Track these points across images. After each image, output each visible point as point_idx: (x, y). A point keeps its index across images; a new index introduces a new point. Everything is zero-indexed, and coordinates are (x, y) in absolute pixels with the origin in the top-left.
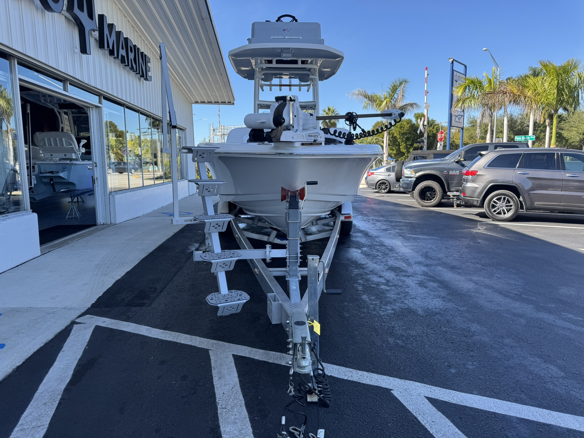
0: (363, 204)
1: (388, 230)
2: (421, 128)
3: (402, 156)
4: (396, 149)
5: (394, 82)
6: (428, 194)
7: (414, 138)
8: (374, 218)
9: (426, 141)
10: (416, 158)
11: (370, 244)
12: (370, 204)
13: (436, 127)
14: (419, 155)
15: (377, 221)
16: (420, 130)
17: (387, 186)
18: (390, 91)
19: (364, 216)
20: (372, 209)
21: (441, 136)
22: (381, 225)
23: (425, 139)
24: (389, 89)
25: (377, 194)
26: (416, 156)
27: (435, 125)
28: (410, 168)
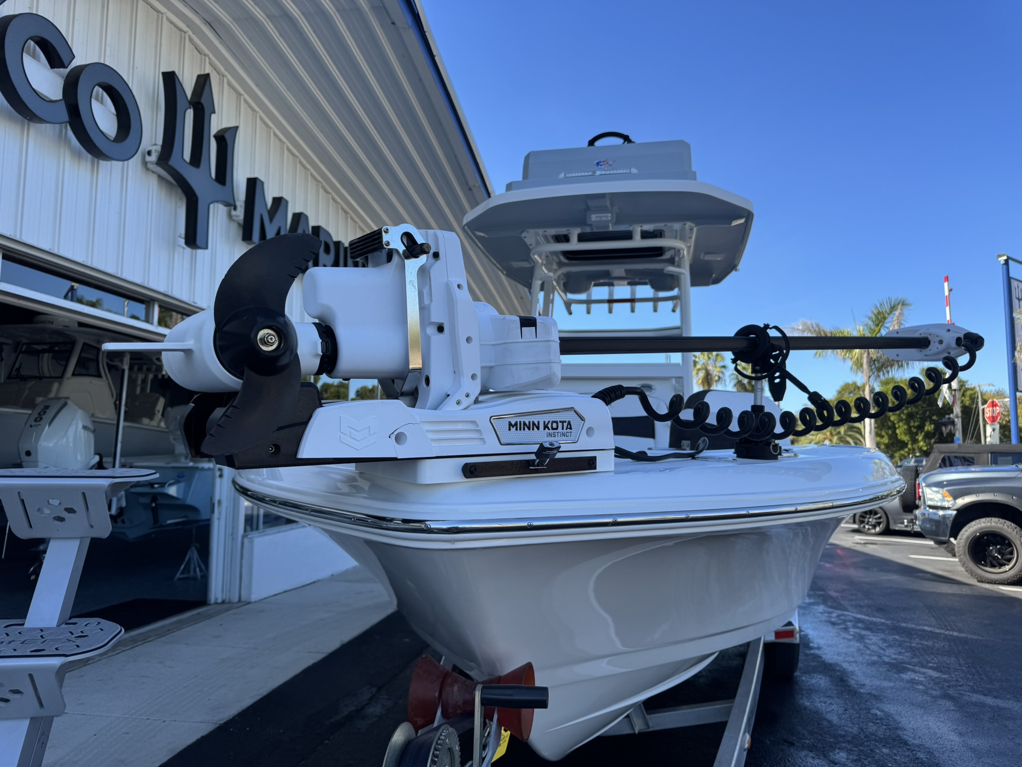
0: (827, 565)
1: (905, 670)
2: (947, 396)
3: (902, 448)
4: (887, 434)
5: (878, 305)
6: (993, 550)
7: (924, 413)
8: (859, 616)
9: (959, 422)
10: (947, 462)
11: (855, 730)
12: (844, 565)
13: (969, 393)
14: (954, 454)
15: (867, 628)
16: (943, 398)
17: (880, 518)
18: (871, 323)
19: (831, 607)
20: (851, 582)
21: (993, 411)
22: (880, 643)
23: (957, 417)
24: (867, 320)
25: (858, 538)
26: (949, 457)
27: (967, 389)
28: (940, 485)
